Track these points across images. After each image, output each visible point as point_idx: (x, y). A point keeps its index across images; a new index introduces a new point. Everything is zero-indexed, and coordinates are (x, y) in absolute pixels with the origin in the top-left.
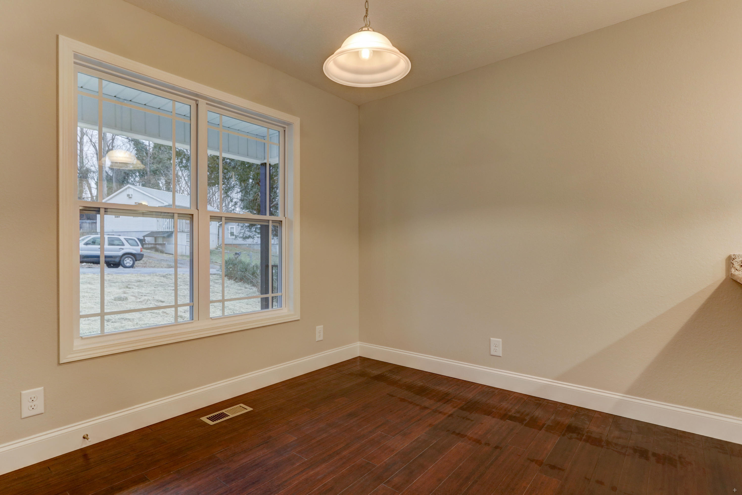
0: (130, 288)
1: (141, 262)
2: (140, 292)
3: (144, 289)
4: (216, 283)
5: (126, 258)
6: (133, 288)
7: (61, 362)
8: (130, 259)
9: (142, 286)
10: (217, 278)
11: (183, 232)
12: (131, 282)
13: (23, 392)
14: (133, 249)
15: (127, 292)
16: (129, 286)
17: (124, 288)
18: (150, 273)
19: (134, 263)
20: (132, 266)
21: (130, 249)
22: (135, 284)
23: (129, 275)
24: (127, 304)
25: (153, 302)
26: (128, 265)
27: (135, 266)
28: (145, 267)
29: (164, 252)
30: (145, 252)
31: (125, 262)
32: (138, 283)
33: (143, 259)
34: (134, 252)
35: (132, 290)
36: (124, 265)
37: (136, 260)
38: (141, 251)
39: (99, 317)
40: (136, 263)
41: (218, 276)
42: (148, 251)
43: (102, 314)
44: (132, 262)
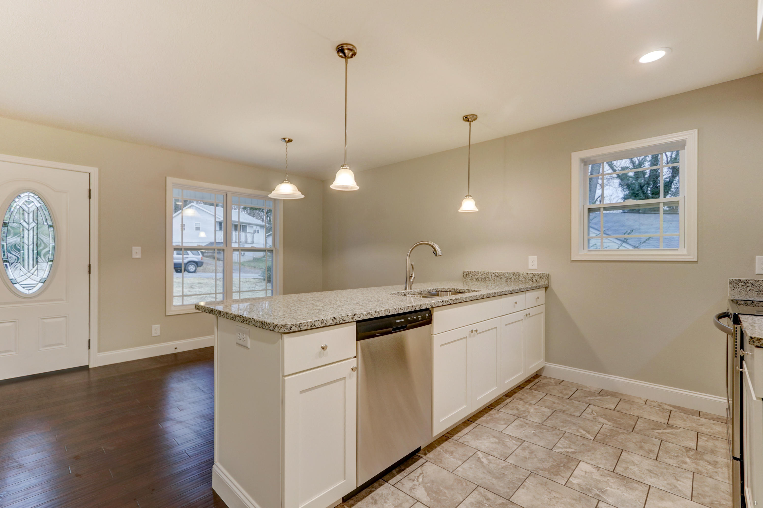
0: (193, 288)
1: (202, 268)
2: (201, 291)
3: (203, 289)
4: (257, 285)
5: (189, 265)
6: (195, 288)
7: (167, 314)
8: (193, 266)
9: (202, 287)
10: (258, 282)
11: (235, 242)
12: (194, 284)
13: (153, 326)
14: (195, 258)
15: (191, 291)
16: (193, 287)
17: (189, 288)
18: (208, 277)
19: (196, 270)
20: (195, 272)
21: (193, 257)
22: (197, 285)
23: (192, 279)
24: (191, 299)
25: (209, 298)
26: (191, 270)
27: (196, 271)
28: (204, 272)
29: (220, 259)
30: (206, 260)
31: (189, 268)
32: (199, 285)
33: (204, 265)
34: (196, 260)
35: (195, 290)
36: (188, 270)
37: (198, 267)
38: (202, 259)
39: (181, 297)
40: (198, 269)
41: (260, 280)
42: (208, 259)
43: (183, 296)
44: (194, 269)
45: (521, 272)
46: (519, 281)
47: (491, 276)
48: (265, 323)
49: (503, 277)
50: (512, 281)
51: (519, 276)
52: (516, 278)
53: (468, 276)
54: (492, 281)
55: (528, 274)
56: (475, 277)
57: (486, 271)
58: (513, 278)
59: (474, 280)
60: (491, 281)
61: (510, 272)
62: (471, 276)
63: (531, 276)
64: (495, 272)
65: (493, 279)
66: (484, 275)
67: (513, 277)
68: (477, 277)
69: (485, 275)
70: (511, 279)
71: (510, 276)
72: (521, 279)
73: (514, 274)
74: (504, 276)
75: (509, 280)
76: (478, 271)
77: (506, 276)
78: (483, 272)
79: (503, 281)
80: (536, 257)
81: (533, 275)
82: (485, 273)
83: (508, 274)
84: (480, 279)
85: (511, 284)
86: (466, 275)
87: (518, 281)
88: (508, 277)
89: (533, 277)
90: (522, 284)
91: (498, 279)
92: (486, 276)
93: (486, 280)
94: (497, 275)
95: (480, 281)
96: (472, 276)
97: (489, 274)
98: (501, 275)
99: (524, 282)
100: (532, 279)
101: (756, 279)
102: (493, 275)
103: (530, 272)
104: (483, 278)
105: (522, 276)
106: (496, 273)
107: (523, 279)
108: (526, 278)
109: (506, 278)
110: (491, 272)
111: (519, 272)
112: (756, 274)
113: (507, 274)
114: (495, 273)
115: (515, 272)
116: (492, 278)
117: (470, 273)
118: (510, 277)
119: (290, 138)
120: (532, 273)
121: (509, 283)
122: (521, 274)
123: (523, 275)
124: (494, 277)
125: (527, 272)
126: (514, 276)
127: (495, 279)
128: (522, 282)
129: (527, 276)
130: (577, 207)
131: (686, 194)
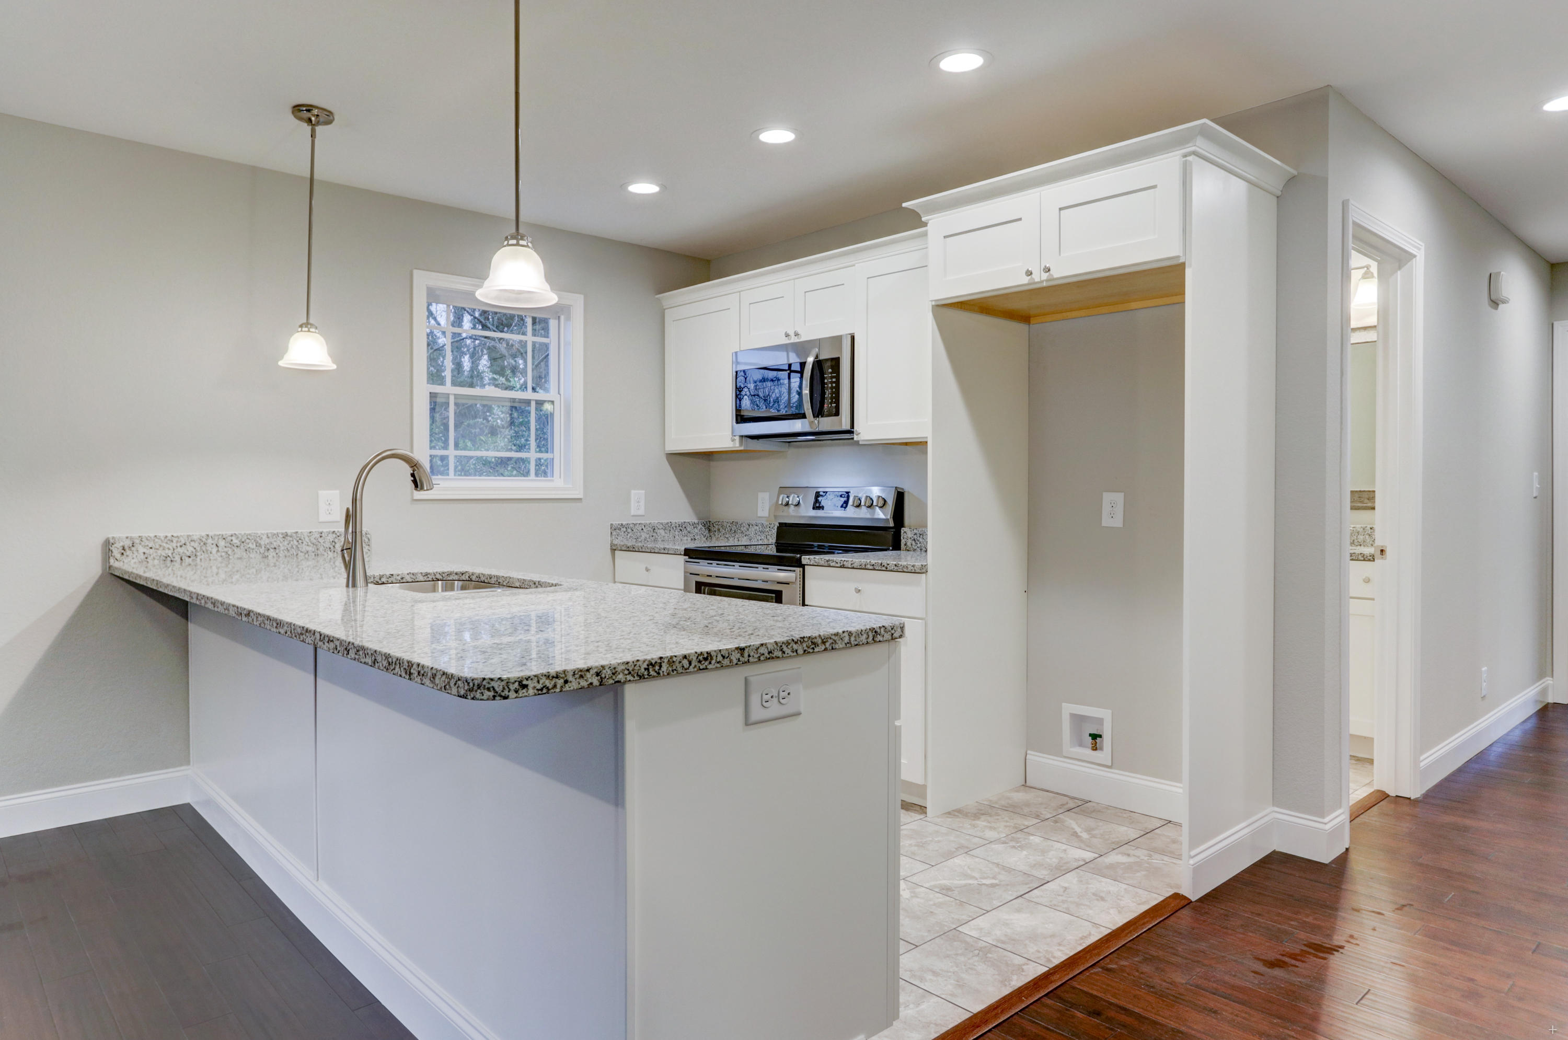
45: (304, 530)
46: (300, 554)
47: (214, 546)
48: (882, 630)
50: (281, 555)
51: (300, 540)
52: (292, 547)
53: (128, 552)
54: (220, 559)
55: (323, 535)
56: (159, 552)
57: (197, 534)
58: (282, 548)
59: (156, 562)
60: (216, 560)
61: (275, 532)
62: (142, 550)
63: (331, 537)
64: (230, 533)
65: (223, 554)
66: (193, 544)
67: (284, 545)
68: (167, 551)
69: (196, 545)
70: (277, 551)
71: (275, 543)
73: (286, 535)
74: (257, 542)
75: (272, 553)
76: (169, 535)
77: (262, 543)
78: (188, 536)
79: (255, 557)
80: (338, 492)
81: (334, 536)
82: (195, 538)
83: (268, 538)
84: (177, 558)
85: (278, 563)
86: (124, 549)
87: (297, 555)
88: (268, 546)
89: (336, 540)
90: (307, 559)
91: (239, 552)
92: (198, 549)
93: (198, 559)
94: (235, 541)
95: (177, 564)
96: (145, 550)
97: (210, 541)
98: (248, 541)
99: (313, 554)
100: (332, 547)
101: (634, 522)
102: (222, 543)
103: (328, 530)
104: (188, 554)
105: (307, 539)
106: (233, 538)
107: (309, 549)
108: (316, 545)
109: (262, 550)
110: (215, 535)
111: (300, 531)
112: (633, 516)
113: (264, 537)
114: (230, 538)
115: (289, 532)
116: (218, 551)
117: (137, 541)
118: (275, 545)
120: (334, 532)
121: (271, 560)
122: (305, 534)
123: (309, 537)
124: (226, 550)
125: (321, 530)
126: (286, 543)
127: (230, 552)
128: (307, 556)
129: (320, 540)
130: (422, 389)
131: (562, 392)
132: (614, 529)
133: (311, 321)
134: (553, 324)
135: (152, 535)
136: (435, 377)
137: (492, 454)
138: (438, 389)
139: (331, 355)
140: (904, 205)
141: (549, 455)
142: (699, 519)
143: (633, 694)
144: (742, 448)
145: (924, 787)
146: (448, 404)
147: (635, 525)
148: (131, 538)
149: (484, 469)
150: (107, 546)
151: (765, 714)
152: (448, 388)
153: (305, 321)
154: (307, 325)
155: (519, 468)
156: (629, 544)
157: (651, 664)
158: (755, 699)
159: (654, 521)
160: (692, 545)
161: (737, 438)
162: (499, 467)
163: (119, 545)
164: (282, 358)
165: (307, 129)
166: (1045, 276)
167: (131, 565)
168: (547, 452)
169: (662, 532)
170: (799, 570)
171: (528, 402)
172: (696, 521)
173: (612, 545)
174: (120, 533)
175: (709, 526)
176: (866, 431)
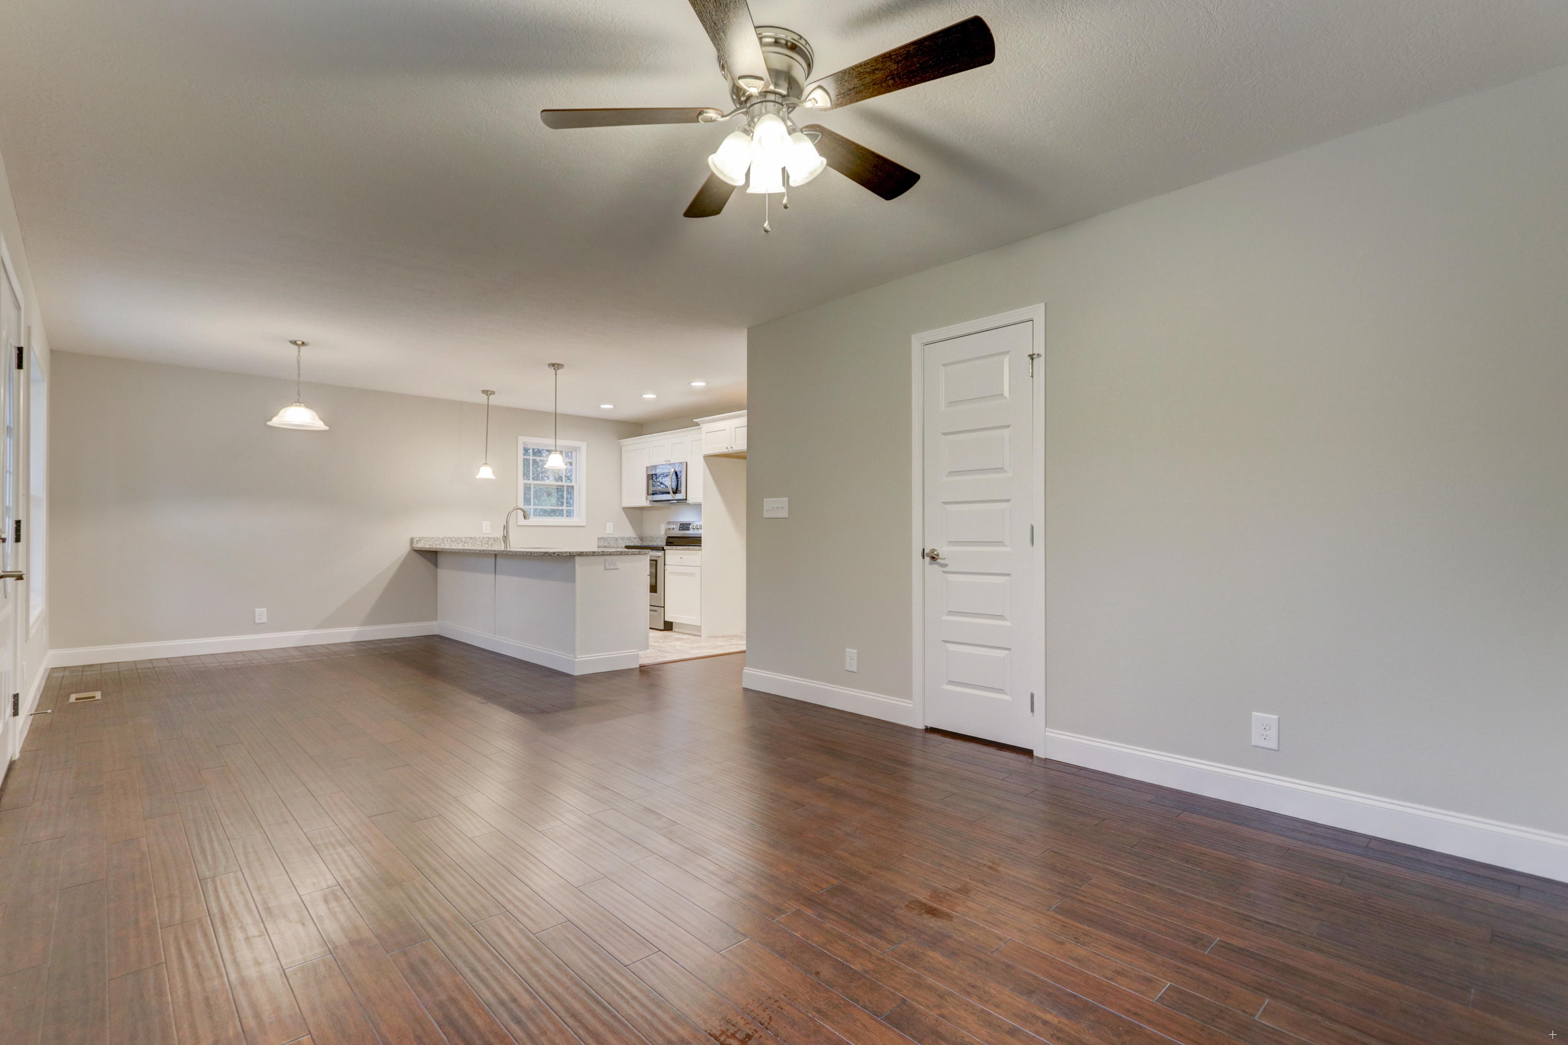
47: (447, 541)
49: (459, 541)
51: (476, 540)
52: (473, 542)
53: (418, 542)
55: (484, 538)
56: (429, 542)
57: (442, 536)
58: (470, 543)
59: (428, 545)
60: (448, 545)
61: (467, 536)
62: (423, 542)
63: (487, 539)
65: (450, 544)
66: (440, 540)
68: (431, 542)
70: (468, 544)
71: (467, 541)
72: (477, 543)
73: (471, 538)
75: (466, 544)
76: (432, 537)
77: (463, 540)
78: (438, 537)
80: (489, 522)
83: (465, 538)
88: (465, 542)
91: (455, 544)
92: (442, 541)
94: (454, 540)
97: (446, 539)
99: (480, 545)
100: (487, 543)
102: (449, 540)
103: (486, 536)
104: (439, 543)
108: (482, 542)
109: (463, 543)
110: (448, 537)
111: (476, 536)
112: (607, 534)
114: (452, 538)
115: (473, 536)
116: (448, 543)
117: (421, 539)
119: (305, 341)
123: (479, 539)
124: (450, 542)
127: (452, 543)
129: (483, 540)
130: (521, 481)
131: (577, 481)
132: (599, 539)
133: (487, 462)
134: (574, 453)
135: (426, 536)
136: (526, 475)
137: (549, 508)
138: (527, 482)
139: (493, 473)
140: (694, 420)
141: (572, 508)
142: (637, 535)
143: (577, 558)
144: (650, 506)
145: (700, 627)
146: (530, 488)
147: (608, 537)
148: (420, 537)
149: (544, 514)
150: (412, 540)
151: (609, 567)
152: (531, 481)
153: (485, 462)
154: (486, 464)
155: (560, 513)
156: (605, 545)
157: (581, 552)
158: (607, 564)
159: (617, 536)
160: (627, 544)
161: (648, 501)
162: (552, 513)
163: (416, 540)
164: (477, 474)
165: (487, 397)
166: (732, 450)
167: (420, 546)
168: (571, 507)
169: (620, 541)
170: (663, 552)
171: (563, 486)
172: (636, 536)
173: (598, 546)
174: (416, 535)
175: (641, 539)
176: (691, 500)
